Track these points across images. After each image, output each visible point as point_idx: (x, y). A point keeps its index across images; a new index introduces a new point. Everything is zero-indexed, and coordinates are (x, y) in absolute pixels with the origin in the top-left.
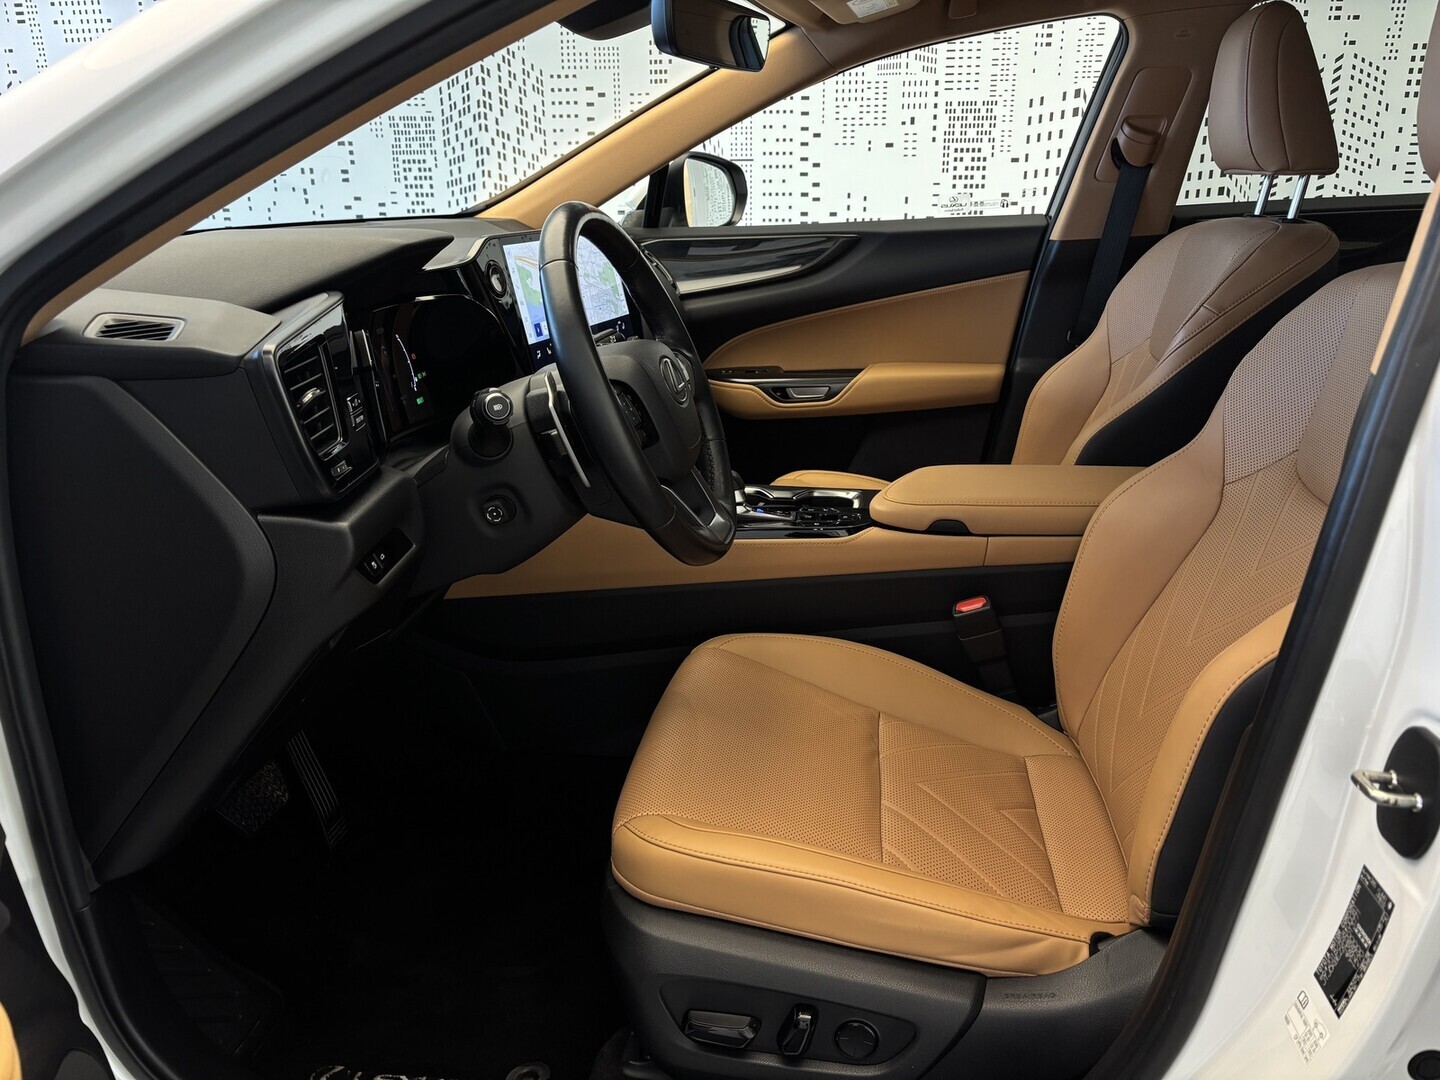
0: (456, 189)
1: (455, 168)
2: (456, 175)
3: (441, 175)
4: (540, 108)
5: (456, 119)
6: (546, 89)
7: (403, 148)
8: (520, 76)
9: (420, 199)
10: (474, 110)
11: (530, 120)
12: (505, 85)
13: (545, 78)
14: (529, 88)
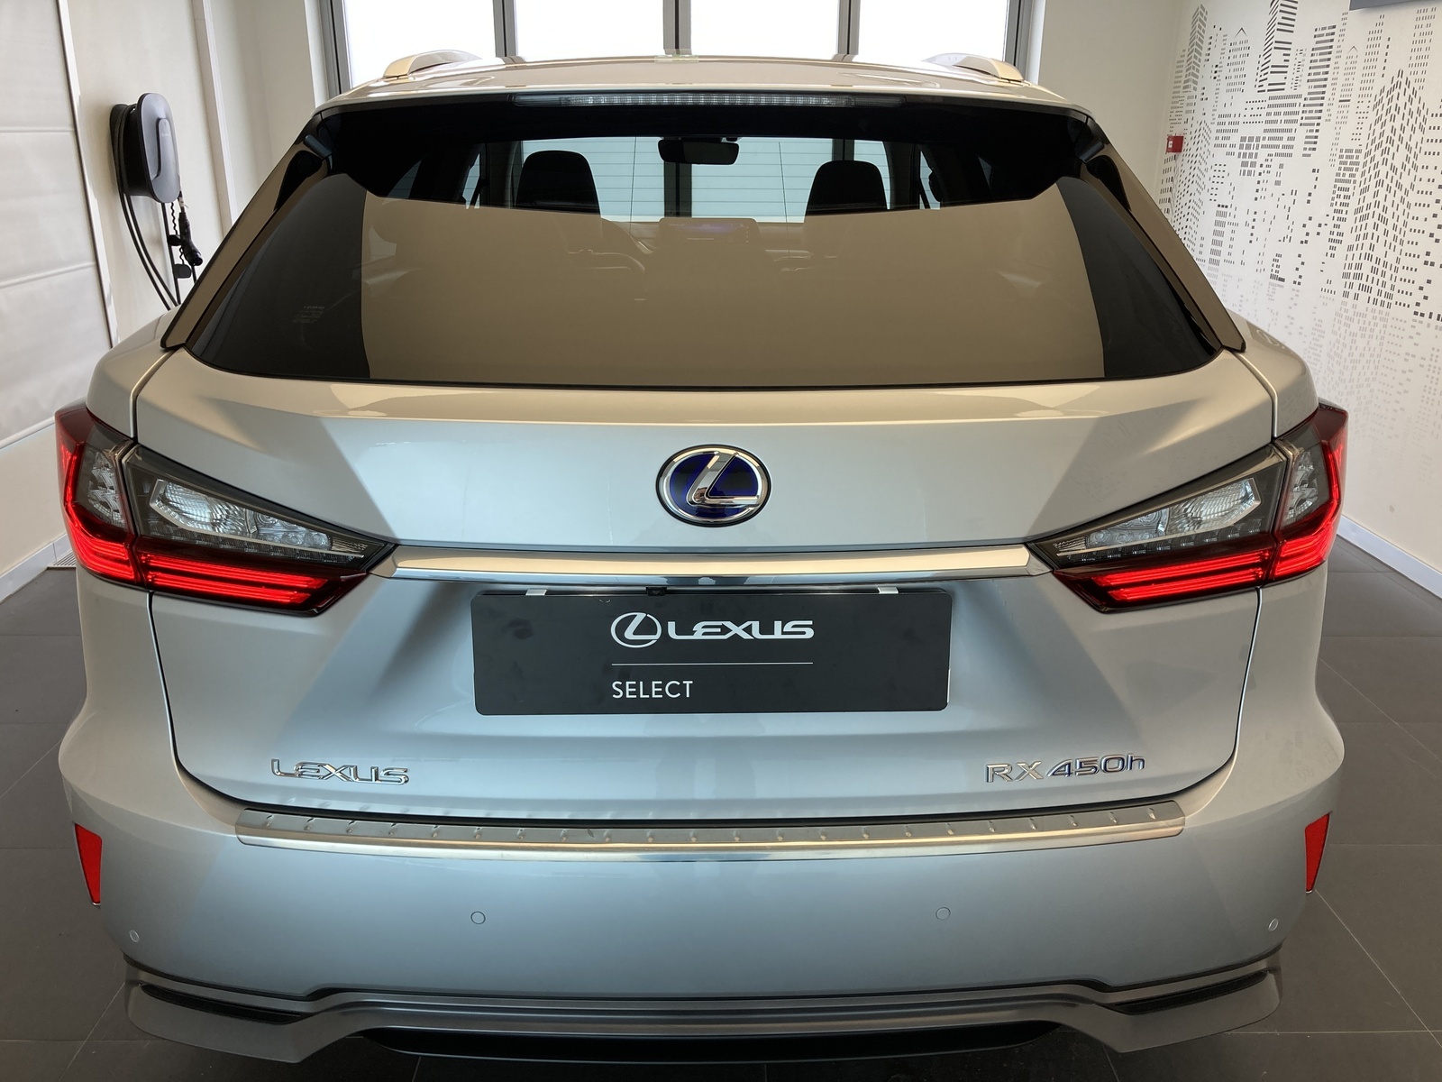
0: (1358, 216)
1: (1363, 196)
2: (1361, 204)
3: (1353, 204)
4: (1419, 145)
5: (1372, 155)
6: (1427, 127)
7: (1341, 177)
8: (1415, 115)
9: (1339, 223)
10: (1383, 147)
11: (1412, 156)
12: (1405, 125)
13: (1428, 117)
14: (1417, 126)
